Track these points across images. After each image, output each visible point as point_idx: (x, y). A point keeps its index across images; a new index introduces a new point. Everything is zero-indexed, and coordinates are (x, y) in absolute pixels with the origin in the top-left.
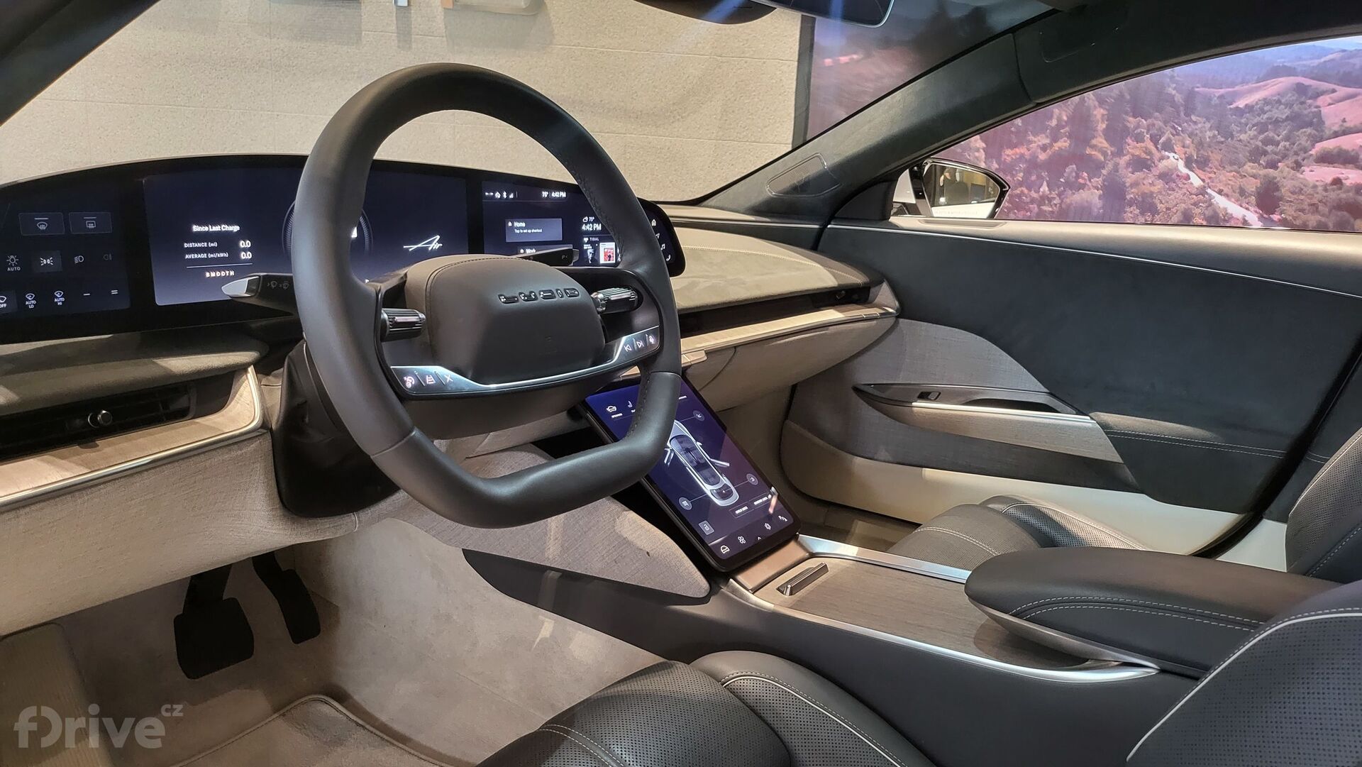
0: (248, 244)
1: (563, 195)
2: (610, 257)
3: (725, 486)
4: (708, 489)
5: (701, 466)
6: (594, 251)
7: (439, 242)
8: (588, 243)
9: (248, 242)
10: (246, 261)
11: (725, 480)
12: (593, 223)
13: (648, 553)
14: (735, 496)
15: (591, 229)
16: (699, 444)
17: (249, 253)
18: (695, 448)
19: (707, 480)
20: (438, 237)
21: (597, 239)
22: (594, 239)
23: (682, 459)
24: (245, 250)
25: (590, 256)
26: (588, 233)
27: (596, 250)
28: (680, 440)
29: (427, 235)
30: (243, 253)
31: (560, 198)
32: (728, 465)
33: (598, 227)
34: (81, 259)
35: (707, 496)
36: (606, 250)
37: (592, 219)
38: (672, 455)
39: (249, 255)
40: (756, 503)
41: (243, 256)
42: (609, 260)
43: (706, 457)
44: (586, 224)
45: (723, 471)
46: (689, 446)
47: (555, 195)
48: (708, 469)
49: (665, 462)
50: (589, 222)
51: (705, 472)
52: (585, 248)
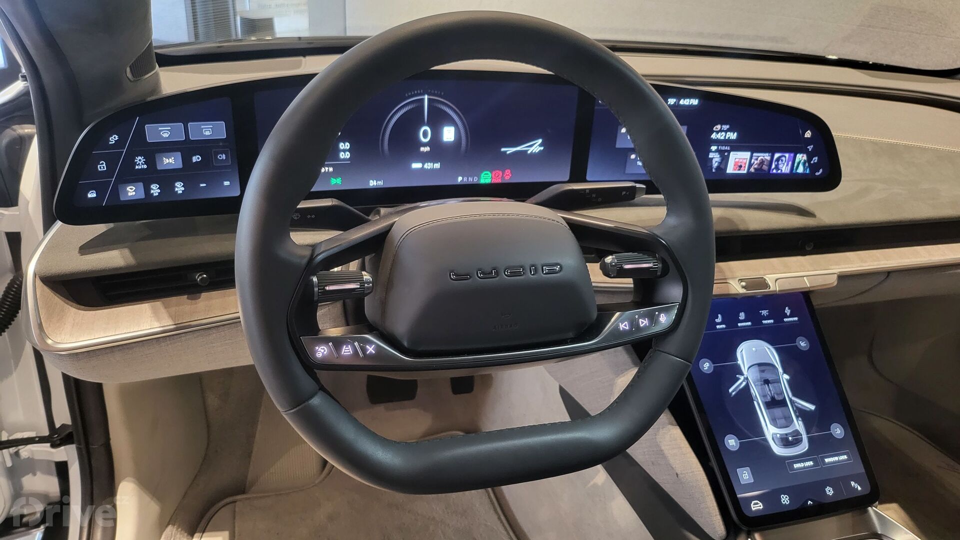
0: (347, 146)
1: (695, 102)
2: (741, 167)
3: (797, 433)
4: (771, 431)
5: (774, 403)
6: (722, 160)
7: (540, 145)
8: (716, 151)
9: (347, 144)
10: (344, 160)
11: (799, 425)
12: (726, 132)
13: (677, 474)
14: (804, 446)
15: (722, 138)
16: (786, 377)
17: (348, 153)
18: (778, 381)
19: (774, 421)
20: (540, 141)
21: (728, 148)
22: (723, 148)
23: (755, 391)
24: (344, 151)
25: (715, 165)
26: (718, 142)
27: (725, 159)
28: (763, 368)
29: (528, 138)
30: (342, 153)
31: (691, 106)
32: (812, 407)
33: (733, 136)
34: (198, 158)
35: (766, 440)
36: (737, 160)
37: (726, 127)
38: (744, 384)
39: (348, 155)
40: (827, 460)
41: (342, 155)
42: (739, 170)
43: (788, 393)
44: (717, 132)
45: (802, 414)
46: (770, 377)
47: (685, 102)
48: (783, 409)
49: (730, 390)
50: (721, 131)
51: (778, 411)
52: (710, 156)
